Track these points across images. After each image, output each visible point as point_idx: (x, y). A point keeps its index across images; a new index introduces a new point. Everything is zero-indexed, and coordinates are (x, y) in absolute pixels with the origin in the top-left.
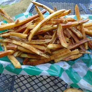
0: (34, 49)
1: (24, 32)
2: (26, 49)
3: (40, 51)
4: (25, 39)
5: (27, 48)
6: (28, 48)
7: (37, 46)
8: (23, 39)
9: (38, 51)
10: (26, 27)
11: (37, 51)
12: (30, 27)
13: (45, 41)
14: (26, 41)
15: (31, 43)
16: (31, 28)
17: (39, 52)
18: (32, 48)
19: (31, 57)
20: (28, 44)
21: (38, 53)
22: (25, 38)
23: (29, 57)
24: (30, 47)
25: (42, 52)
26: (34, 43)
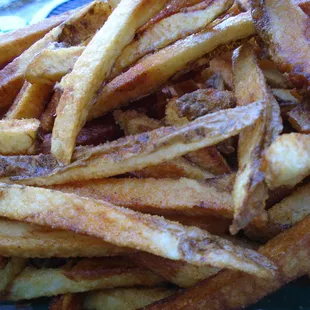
0: (120, 217)
1: (11, 114)
2: (45, 229)
3: (175, 225)
4: (25, 153)
5: (55, 220)
6: (65, 223)
7: (129, 189)
8: (11, 161)
9: (156, 227)
10: (17, 74)
11: (146, 232)
12: (47, 63)
13: (201, 132)
14: (31, 169)
15: (74, 175)
16: (53, 71)
17: (173, 233)
18: (102, 216)
19: (94, 284)
20: (55, 187)
21: (165, 241)
22: (21, 147)
23: (81, 286)
24: (79, 209)
25: (195, 232)
26: (106, 166)
